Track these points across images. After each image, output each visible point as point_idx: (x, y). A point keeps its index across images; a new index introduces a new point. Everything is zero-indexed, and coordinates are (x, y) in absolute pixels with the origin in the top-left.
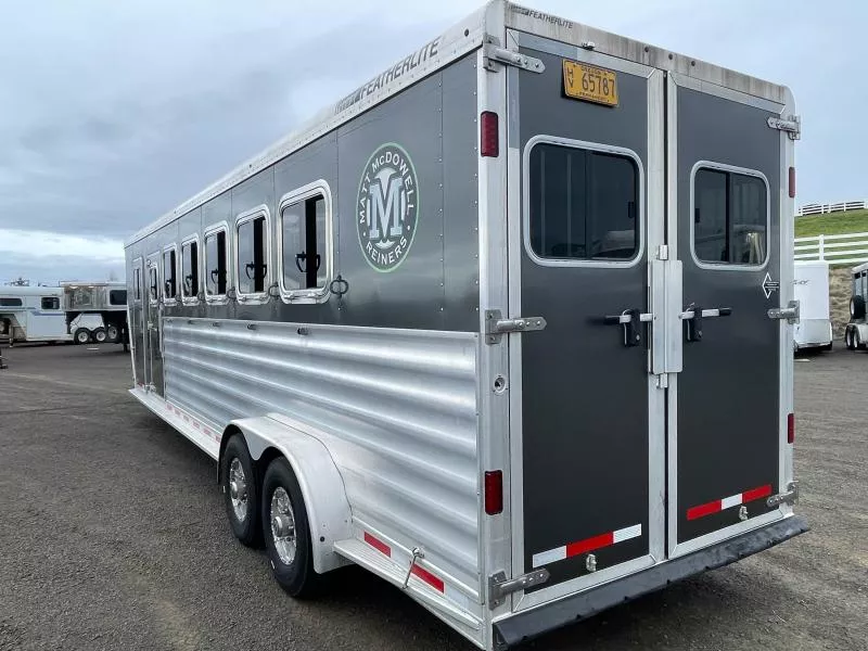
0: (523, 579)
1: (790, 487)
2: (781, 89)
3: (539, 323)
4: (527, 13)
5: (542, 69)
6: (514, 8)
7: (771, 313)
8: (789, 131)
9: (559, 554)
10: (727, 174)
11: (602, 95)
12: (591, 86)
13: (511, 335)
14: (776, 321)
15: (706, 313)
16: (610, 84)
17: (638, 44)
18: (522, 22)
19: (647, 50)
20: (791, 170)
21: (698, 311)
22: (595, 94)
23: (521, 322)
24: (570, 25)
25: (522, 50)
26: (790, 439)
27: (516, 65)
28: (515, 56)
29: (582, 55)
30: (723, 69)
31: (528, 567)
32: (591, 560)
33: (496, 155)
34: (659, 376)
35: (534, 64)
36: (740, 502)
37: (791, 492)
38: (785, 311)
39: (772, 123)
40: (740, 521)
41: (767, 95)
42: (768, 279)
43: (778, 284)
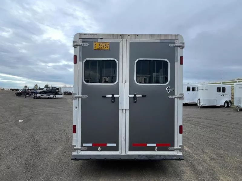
0: (80, 148)
1: (180, 146)
3: (86, 96)
4: (84, 34)
5: (88, 45)
6: (81, 34)
8: (180, 46)
9: (90, 145)
10: (149, 61)
11: (104, 48)
12: (101, 46)
13: (79, 98)
14: (173, 100)
16: (107, 45)
17: (117, 35)
18: (83, 37)
19: (120, 35)
21: (135, 95)
22: (102, 48)
23: (81, 96)
24: (96, 34)
25: (83, 42)
26: (181, 133)
27: (81, 46)
28: (81, 44)
29: (99, 40)
30: (149, 35)
31: (82, 146)
32: (99, 148)
33: (76, 63)
34: (122, 110)
35: (86, 44)
36: (156, 146)
37: (180, 148)
38: (177, 96)
39: (171, 45)
40: (155, 151)
41: (170, 38)
42: (169, 87)
43: (174, 89)
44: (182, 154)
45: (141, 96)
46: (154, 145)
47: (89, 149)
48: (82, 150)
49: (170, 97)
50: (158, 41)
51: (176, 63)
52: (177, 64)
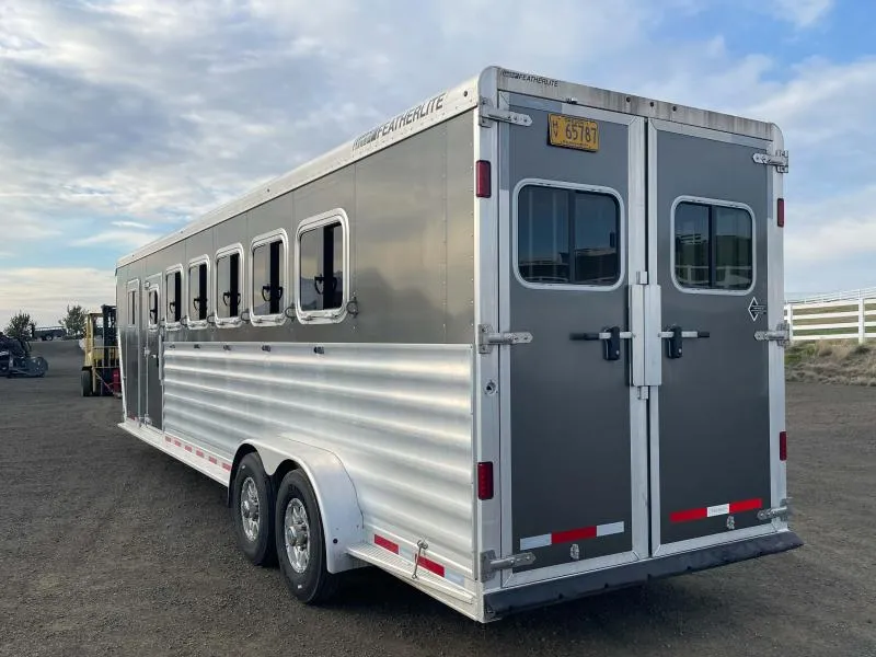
0: (511, 559)
1: (783, 503)
2: (769, 126)
3: (524, 338)
4: (517, 76)
5: (530, 121)
6: (505, 73)
7: (759, 335)
8: (776, 165)
9: (545, 540)
10: (710, 206)
11: (585, 142)
12: (574, 135)
13: (501, 347)
14: (765, 343)
15: (685, 334)
16: (592, 133)
17: (620, 95)
18: (512, 85)
19: (628, 100)
20: (781, 202)
22: (578, 141)
23: (509, 336)
24: (556, 83)
25: (512, 108)
26: (783, 456)
27: (507, 121)
28: (504, 115)
29: (567, 109)
30: (705, 111)
31: (516, 549)
32: (575, 549)
33: (489, 196)
34: (640, 387)
35: (523, 119)
36: (727, 511)
37: (785, 508)
38: (774, 334)
39: (758, 158)
40: (727, 530)
41: (753, 133)
42: (754, 303)
43: (766, 309)
44: (786, 530)
45: (694, 334)
46: (724, 509)
47: (543, 558)
48: (517, 569)
50: (727, 138)
51: (769, 221)
52: (772, 222)
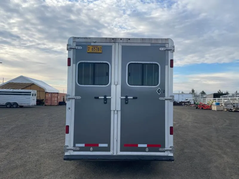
0: (73, 148)
2: (167, 39)
3: (79, 97)
5: (81, 48)
6: (75, 38)
8: (170, 50)
9: (82, 145)
10: (142, 64)
11: (97, 51)
13: (72, 100)
14: (164, 101)
15: (129, 98)
16: (100, 49)
17: (110, 38)
18: (77, 40)
19: (113, 39)
20: (172, 61)
22: (95, 51)
23: (74, 97)
24: (90, 38)
25: (77, 45)
26: (171, 133)
27: (75, 48)
29: (93, 44)
30: (141, 39)
31: (74, 146)
32: (91, 149)
33: (70, 66)
34: (114, 111)
35: (79, 48)
37: (171, 149)
38: (167, 98)
39: (161, 49)
41: (160, 42)
42: (159, 89)
43: (164, 91)
44: (172, 155)
45: (132, 98)
46: (145, 146)
47: (81, 149)
48: (74, 151)
49: (161, 98)
50: (149, 45)
51: (166, 67)
52: (168, 67)
